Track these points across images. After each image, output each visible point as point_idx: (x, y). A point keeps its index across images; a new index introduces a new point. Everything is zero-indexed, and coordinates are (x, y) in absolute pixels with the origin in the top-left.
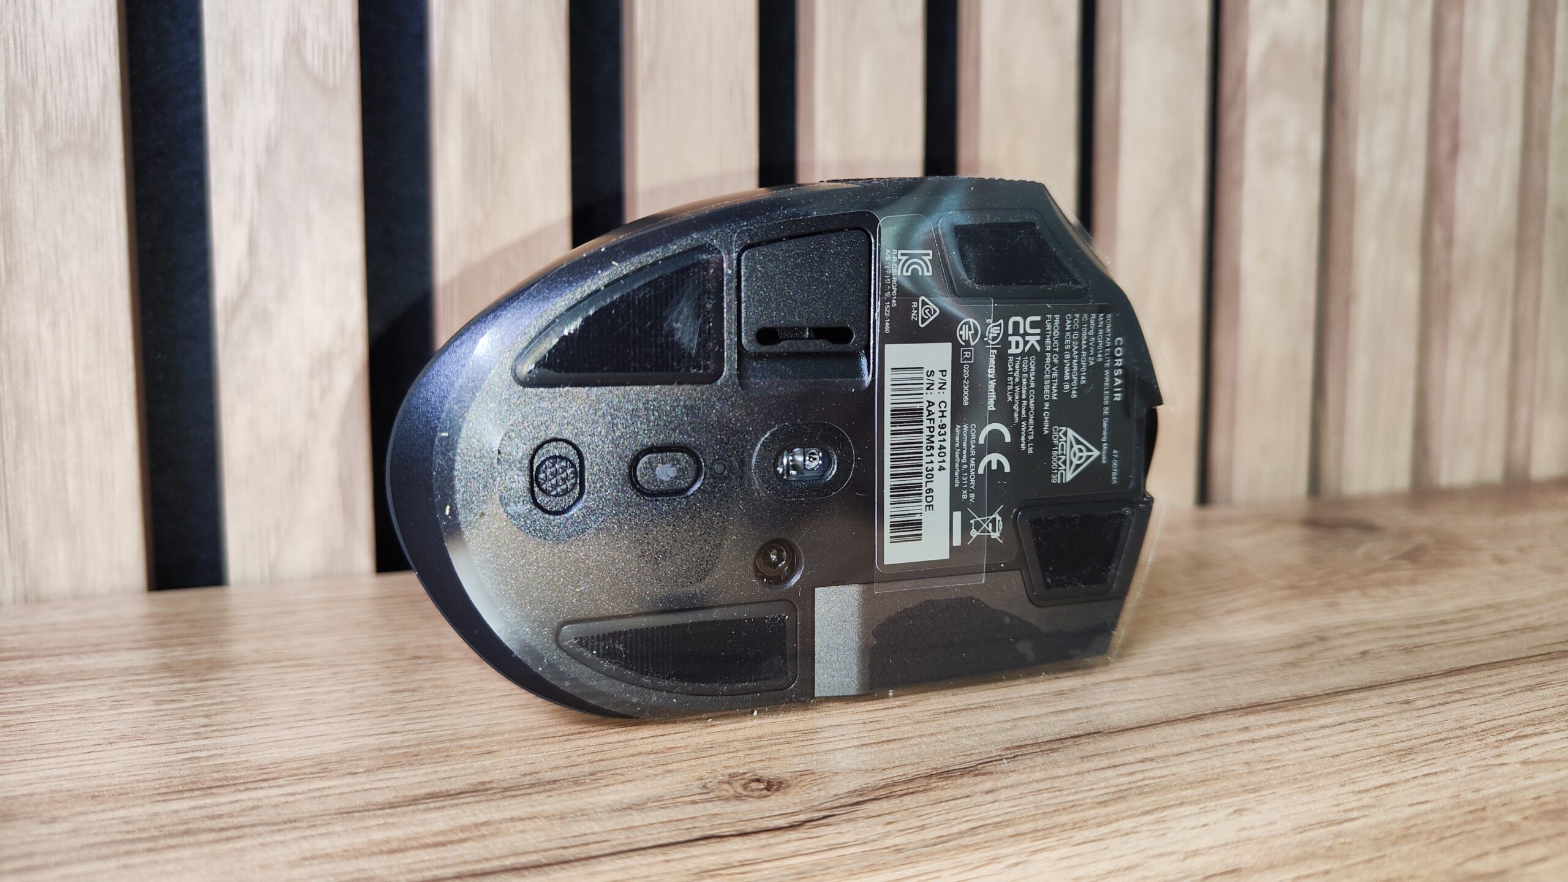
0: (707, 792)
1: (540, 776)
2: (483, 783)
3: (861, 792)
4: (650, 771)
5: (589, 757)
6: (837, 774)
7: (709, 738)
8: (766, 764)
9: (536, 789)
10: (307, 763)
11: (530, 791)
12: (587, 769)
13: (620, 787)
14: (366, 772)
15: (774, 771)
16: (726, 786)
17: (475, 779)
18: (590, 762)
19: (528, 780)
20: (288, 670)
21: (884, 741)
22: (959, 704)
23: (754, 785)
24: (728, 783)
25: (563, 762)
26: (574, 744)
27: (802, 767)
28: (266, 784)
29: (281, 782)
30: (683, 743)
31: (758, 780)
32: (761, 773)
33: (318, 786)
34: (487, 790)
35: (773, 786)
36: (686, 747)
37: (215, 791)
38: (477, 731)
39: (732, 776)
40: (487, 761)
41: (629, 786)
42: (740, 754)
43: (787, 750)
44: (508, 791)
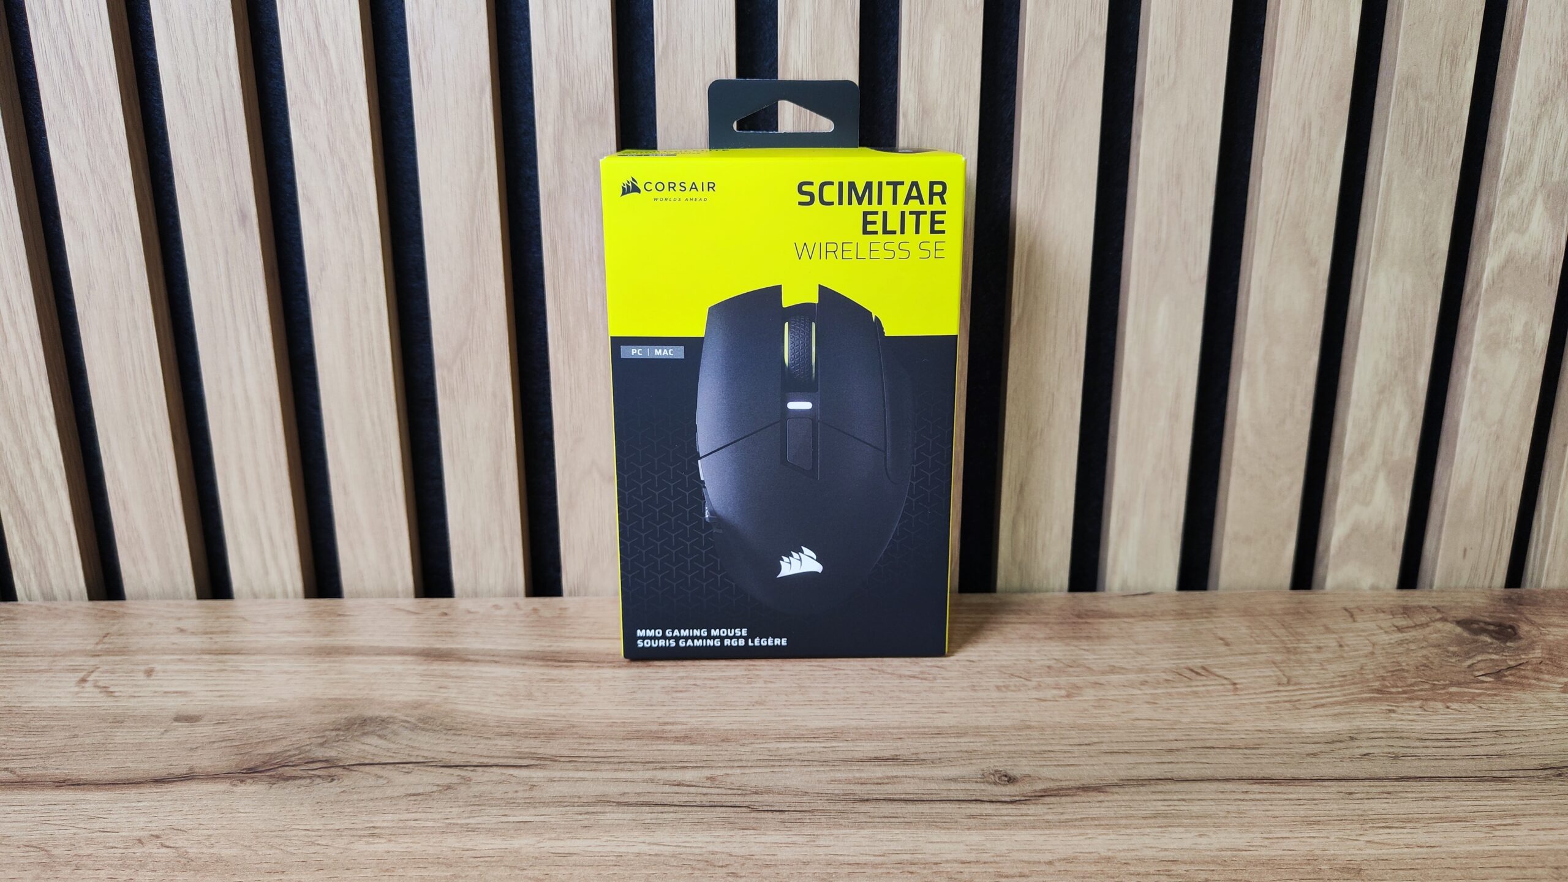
0: (984, 778)
1: (919, 756)
2: (897, 755)
3: (1045, 790)
4: (963, 762)
5: (940, 749)
6: (1040, 779)
7: (992, 748)
8: (1012, 767)
9: (916, 763)
10: (829, 731)
11: (914, 763)
12: (938, 756)
13: (950, 768)
14: (852, 740)
15: (1015, 772)
16: (992, 776)
17: (894, 753)
18: (940, 752)
19: (914, 757)
20: (815, 668)
21: (1068, 765)
22: (1116, 748)
23: (1003, 778)
24: (994, 775)
25: (929, 750)
26: (935, 740)
27: (1027, 772)
28: (814, 740)
29: (820, 740)
30: (981, 749)
31: (1006, 776)
32: (1008, 772)
33: (834, 745)
34: (897, 759)
35: (1011, 780)
36: (981, 751)
37: (797, 740)
38: (896, 724)
39: (996, 771)
40: (899, 743)
41: (953, 768)
42: (1003, 760)
43: (1024, 762)
44: (906, 761)
